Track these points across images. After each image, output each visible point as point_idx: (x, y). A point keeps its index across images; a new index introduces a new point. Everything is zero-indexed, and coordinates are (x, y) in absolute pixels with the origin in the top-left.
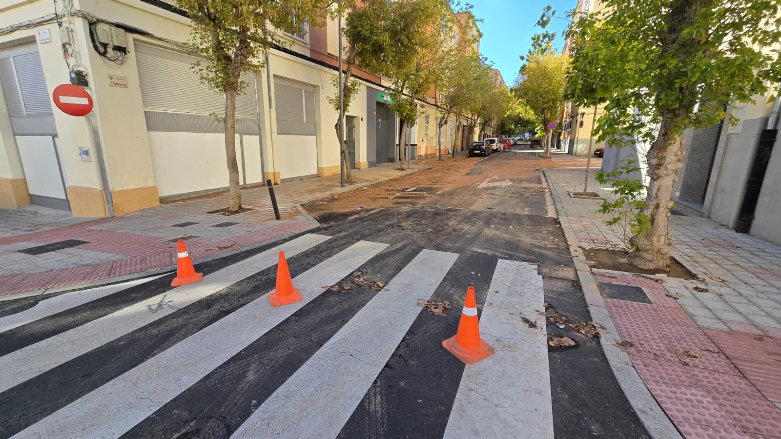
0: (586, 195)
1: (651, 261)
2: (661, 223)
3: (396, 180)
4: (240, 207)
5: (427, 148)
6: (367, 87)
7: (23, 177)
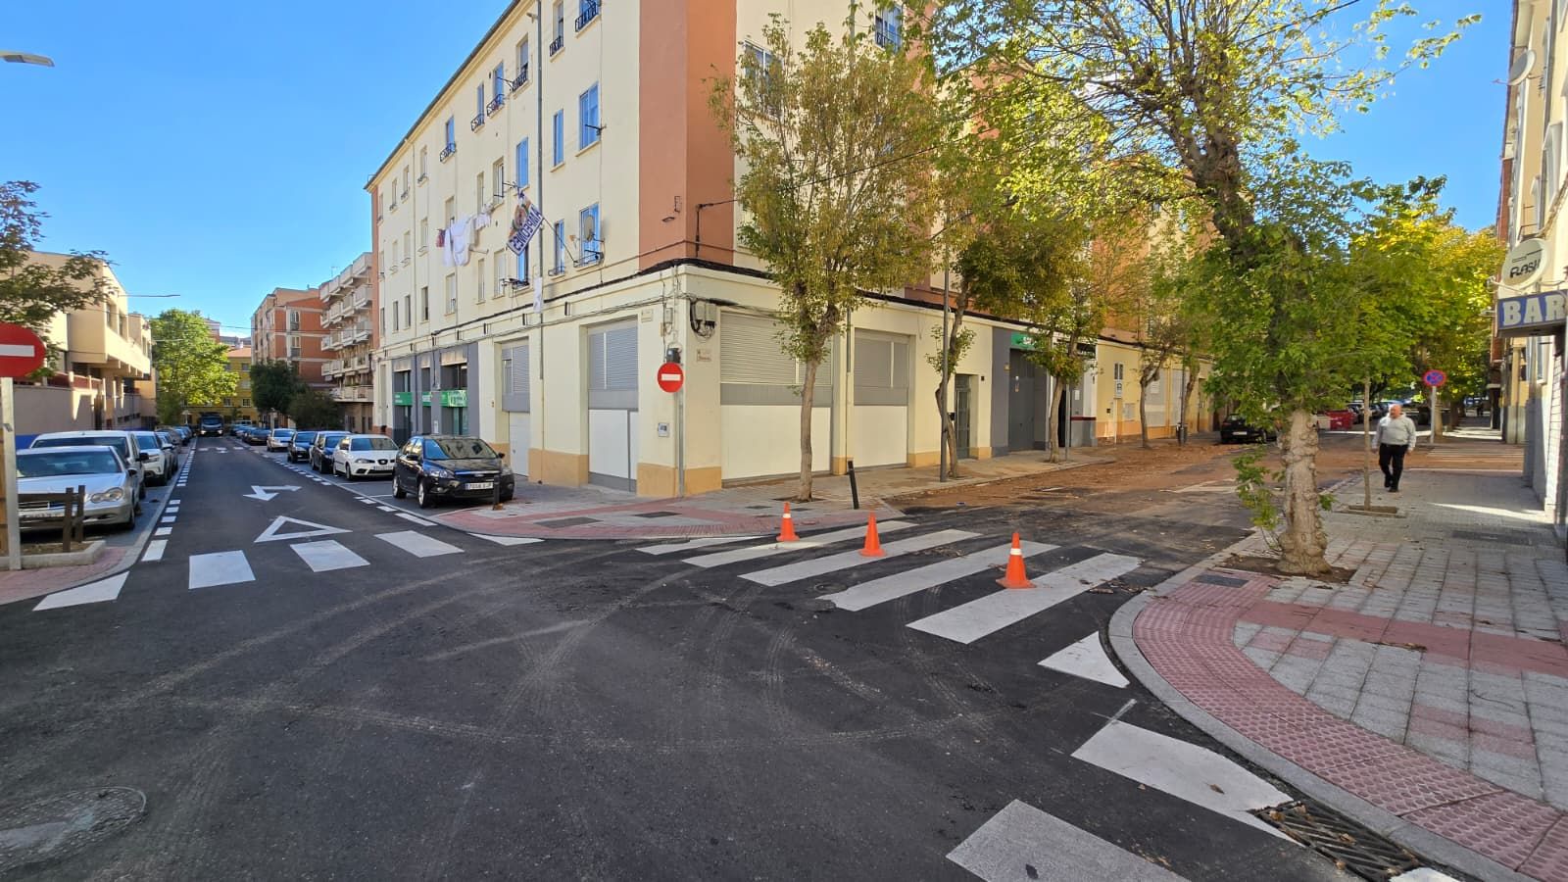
0: (1369, 509)
1: (1295, 564)
2: (1301, 518)
3: (1034, 477)
4: (810, 496)
5: (1119, 424)
6: (994, 327)
7: (585, 453)
